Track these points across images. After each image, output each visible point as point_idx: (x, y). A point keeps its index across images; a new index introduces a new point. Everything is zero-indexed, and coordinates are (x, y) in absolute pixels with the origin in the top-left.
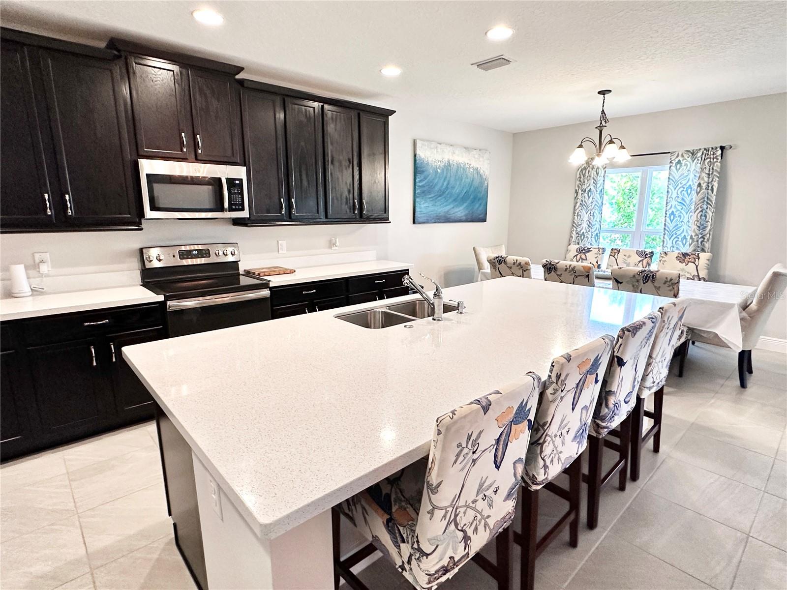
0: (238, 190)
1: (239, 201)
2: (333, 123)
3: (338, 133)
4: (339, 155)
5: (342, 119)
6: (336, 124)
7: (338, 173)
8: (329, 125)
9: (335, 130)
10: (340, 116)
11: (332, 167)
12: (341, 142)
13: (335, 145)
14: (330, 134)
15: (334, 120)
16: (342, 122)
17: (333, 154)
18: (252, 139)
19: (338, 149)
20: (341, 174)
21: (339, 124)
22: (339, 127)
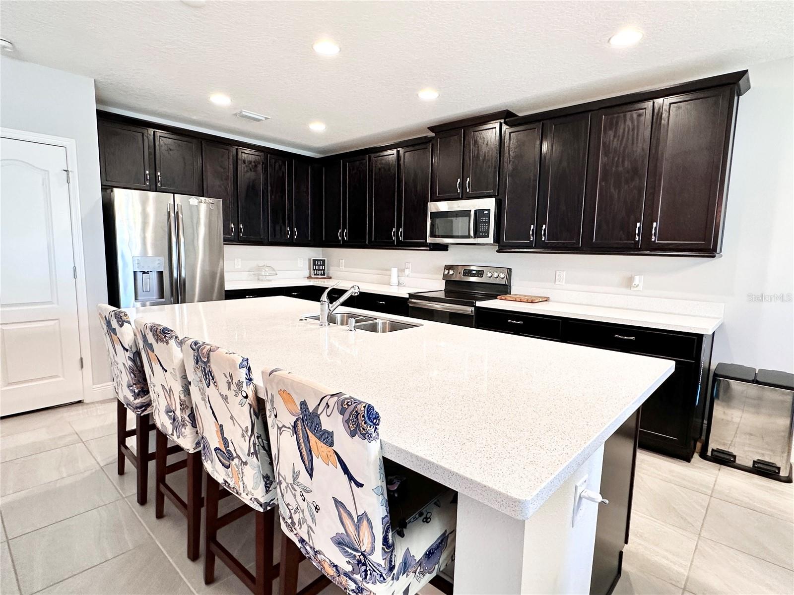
0: (486, 219)
1: (485, 229)
2: (611, 129)
3: (618, 139)
4: (617, 166)
5: (628, 119)
6: (616, 128)
7: (612, 190)
8: (605, 133)
9: (615, 136)
10: (625, 116)
11: (603, 184)
12: (622, 149)
13: (611, 155)
14: (604, 143)
15: (613, 125)
16: (627, 123)
17: (607, 168)
18: (511, 171)
19: (616, 159)
20: (617, 191)
21: (622, 126)
22: (621, 131)
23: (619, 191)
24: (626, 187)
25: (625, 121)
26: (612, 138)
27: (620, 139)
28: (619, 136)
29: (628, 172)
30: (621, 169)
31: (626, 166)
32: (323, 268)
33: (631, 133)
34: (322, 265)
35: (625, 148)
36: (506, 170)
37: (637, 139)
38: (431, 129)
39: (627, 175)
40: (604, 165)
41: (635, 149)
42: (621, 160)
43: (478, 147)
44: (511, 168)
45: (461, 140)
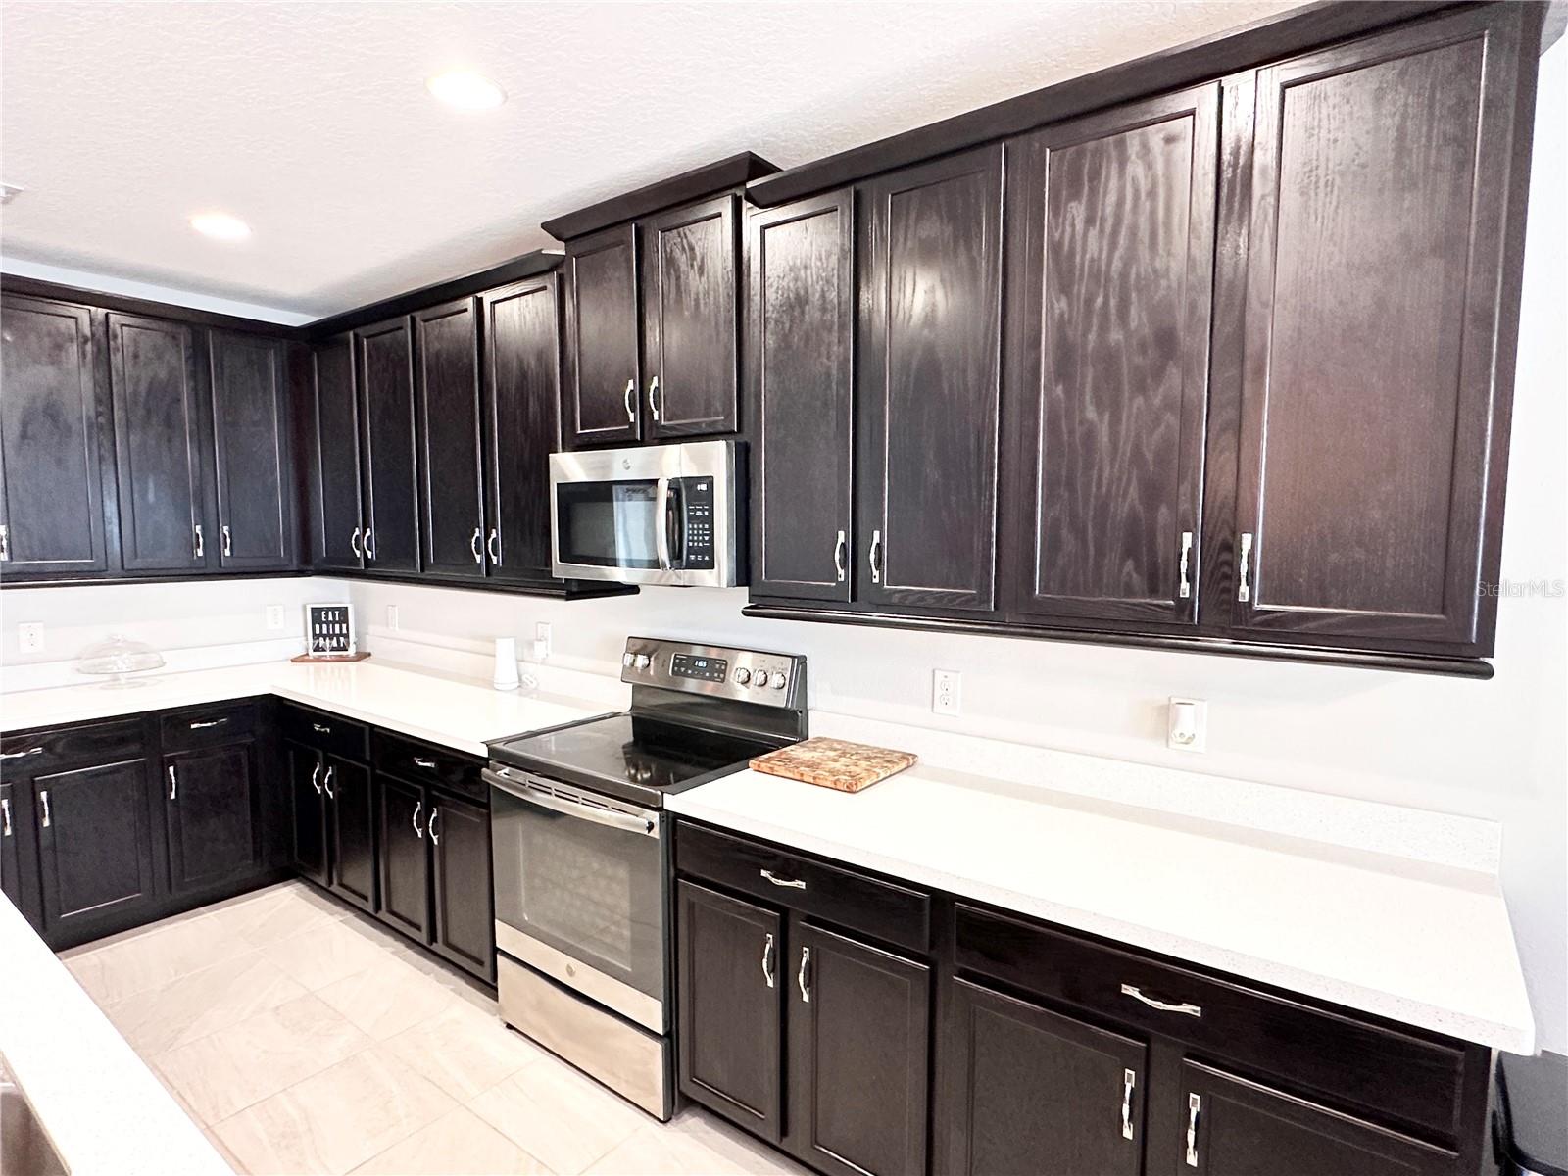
0: (702, 510)
1: (703, 541)
2: (1075, 195)
3: (1102, 231)
4: (1104, 328)
5: (1133, 157)
6: (1093, 191)
7: (1091, 413)
8: (1056, 211)
9: (1089, 221)
10: (1121, 146)
11: (1060, 390)
12: (1117, 264)
13: (1081, 290)
14: (1056, 248)
15: (1079, 182)
16: (1130, 168)
17: (1070, 334)
18: (771, 353)
19: (1100, 300)
20: (1107, 416)
21: (1114, 184)
22: (1112, 198)
23: (1115, 421)
24: (1139, 400)
25: (1123, 162)
26: (1079, 226)
27: (1108, 229)
28: (1103, 219)
29: (1143, 348)
30: (1116, 336)
31: (1133, 325)
32: (344, 631)
33: (1145, 205)
34: (340, 623)
35: (1128, 261)
36: (757, 353)
37: (1168, 225)
38: (552, 228)
39: (1138, 360)
40: (1061, 326)
41: (1158, 264)
42: (1113, 302)
43: (678, 278)
44: (771, 342)
45: (629, 260)
